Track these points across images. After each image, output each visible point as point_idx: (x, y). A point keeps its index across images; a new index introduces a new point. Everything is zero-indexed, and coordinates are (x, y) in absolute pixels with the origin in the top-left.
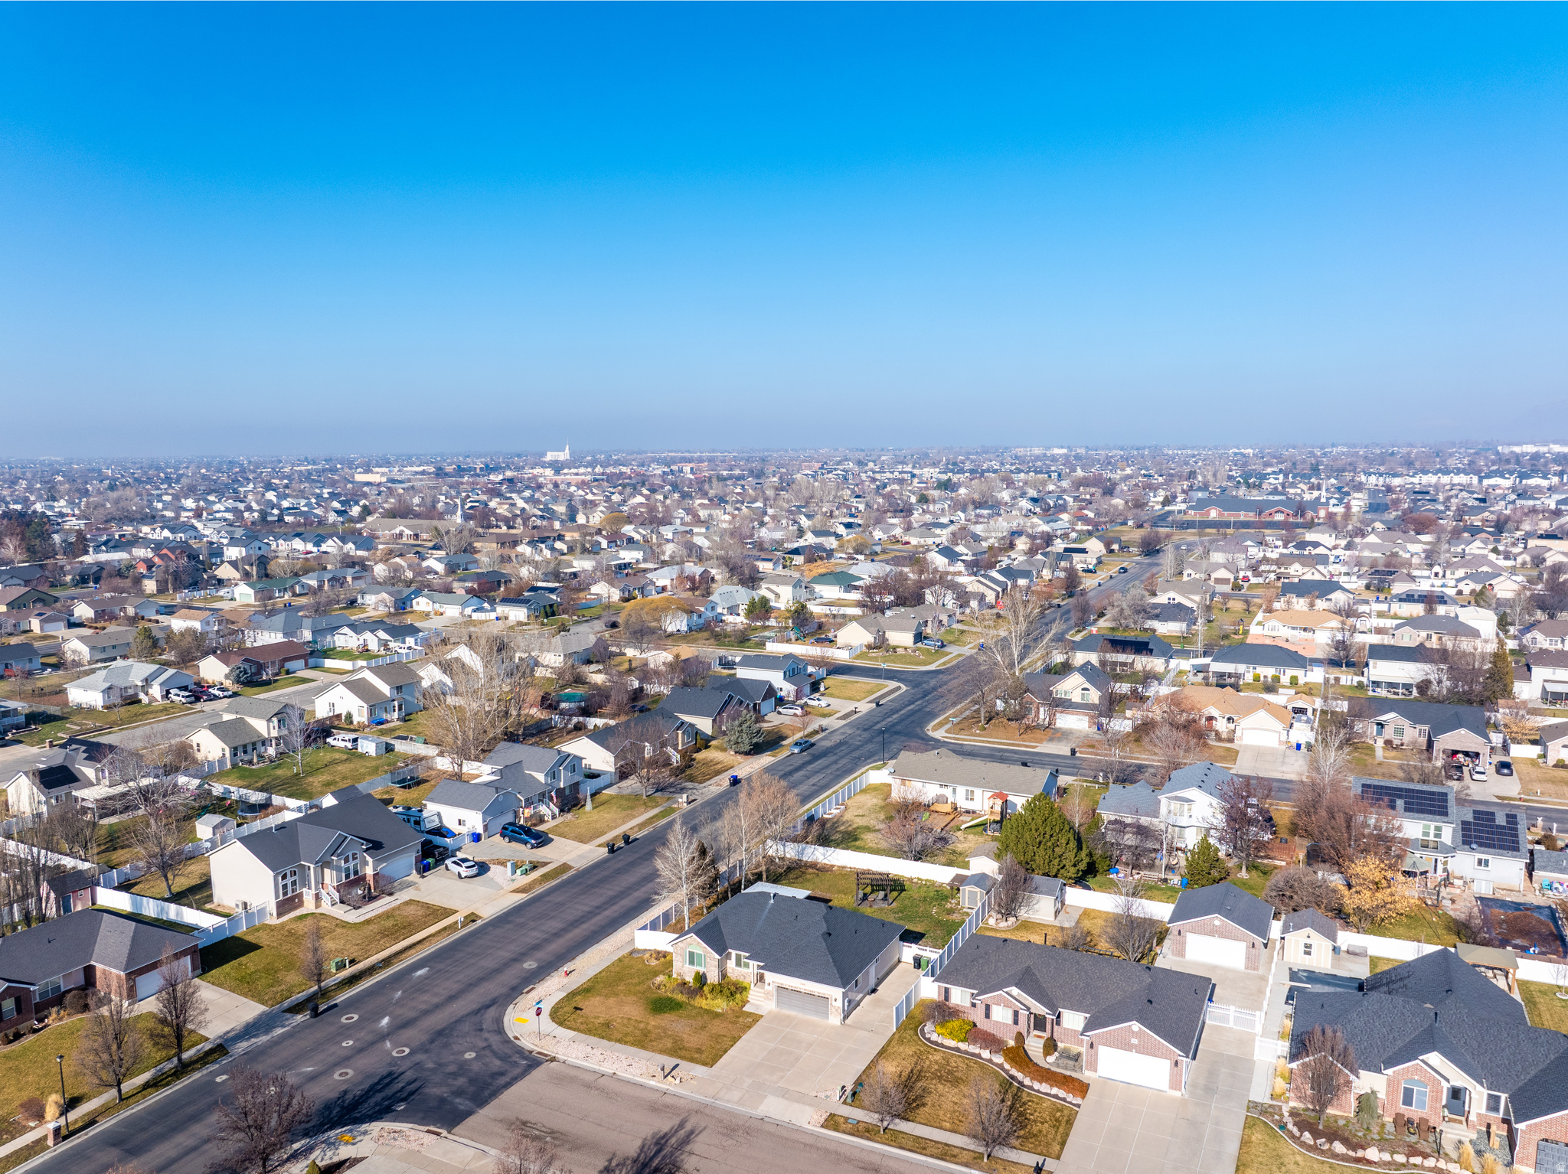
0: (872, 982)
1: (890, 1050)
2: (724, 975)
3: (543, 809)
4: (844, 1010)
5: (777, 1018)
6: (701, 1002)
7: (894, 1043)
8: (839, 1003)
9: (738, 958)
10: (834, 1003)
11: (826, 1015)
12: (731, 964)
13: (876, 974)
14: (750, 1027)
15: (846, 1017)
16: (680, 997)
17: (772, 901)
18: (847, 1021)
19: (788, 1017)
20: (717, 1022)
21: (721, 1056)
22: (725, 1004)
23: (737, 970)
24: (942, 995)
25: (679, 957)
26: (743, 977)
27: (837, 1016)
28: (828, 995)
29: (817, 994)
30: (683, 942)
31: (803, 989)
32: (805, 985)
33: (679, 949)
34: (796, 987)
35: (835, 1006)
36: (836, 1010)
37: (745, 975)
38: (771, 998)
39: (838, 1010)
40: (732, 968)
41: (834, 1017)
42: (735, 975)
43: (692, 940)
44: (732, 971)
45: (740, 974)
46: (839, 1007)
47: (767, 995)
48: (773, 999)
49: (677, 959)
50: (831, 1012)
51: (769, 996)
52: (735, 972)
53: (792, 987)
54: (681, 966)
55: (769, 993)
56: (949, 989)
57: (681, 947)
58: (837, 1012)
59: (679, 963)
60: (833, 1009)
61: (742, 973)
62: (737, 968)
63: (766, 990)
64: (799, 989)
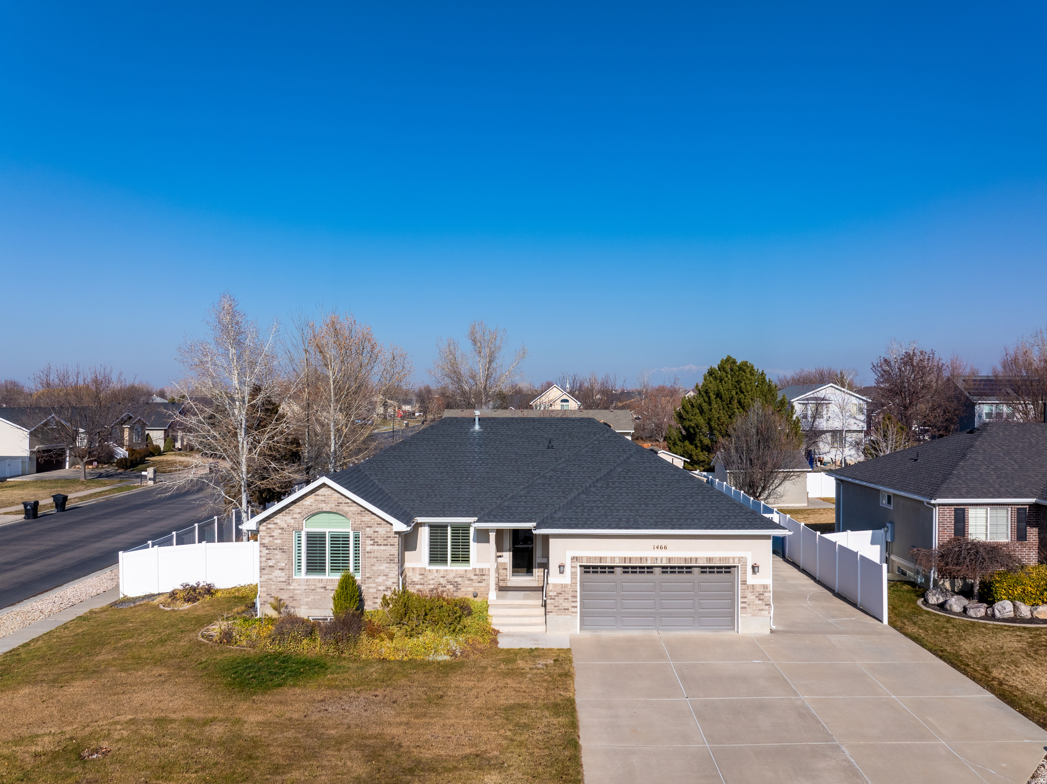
5: (602, 648)
8: (764, 578)
9: (435, 539)
11: (728, 619)
12: (417, 560)
14: (569, 676)
17: (477, 427)
19: (632, 641)
22: (450, 641)
23: (435, 572)
24: (948, 527)
25: (277, 557)
26: (452, 586)
27: (760, 610)
28: (736, 560)
29: (706, 562)
30: (291, 508)
31: (661, 560)
32: (666, 548)
33: (280, 531)
34: (641, 558)
35: (753, 585)
36: (757, 597)
37: (459, 580)
38: (566, 605)
39: (763, 594)
40: (420, 569)
41: (752, 616)
42: (429, 584)
43: (322, 498)
44: (421, 577)
45: (443, 581)
46: (764, 585)
47: (554, 599)
48: (573, 607)
49: (271, 564)
50: (745, 605)
51: (561, 601)
52: (431, 577)
53: (627, 561)
54: (283, 579)
55: (561, 594)
56: (964, 509)
57: (285, 526)
58: (760, 600)
59: (277, 573)
60: (750, 594)
61: (450, 577)
62: (435, 567)
63: (553, 587)
64: (649, 561)
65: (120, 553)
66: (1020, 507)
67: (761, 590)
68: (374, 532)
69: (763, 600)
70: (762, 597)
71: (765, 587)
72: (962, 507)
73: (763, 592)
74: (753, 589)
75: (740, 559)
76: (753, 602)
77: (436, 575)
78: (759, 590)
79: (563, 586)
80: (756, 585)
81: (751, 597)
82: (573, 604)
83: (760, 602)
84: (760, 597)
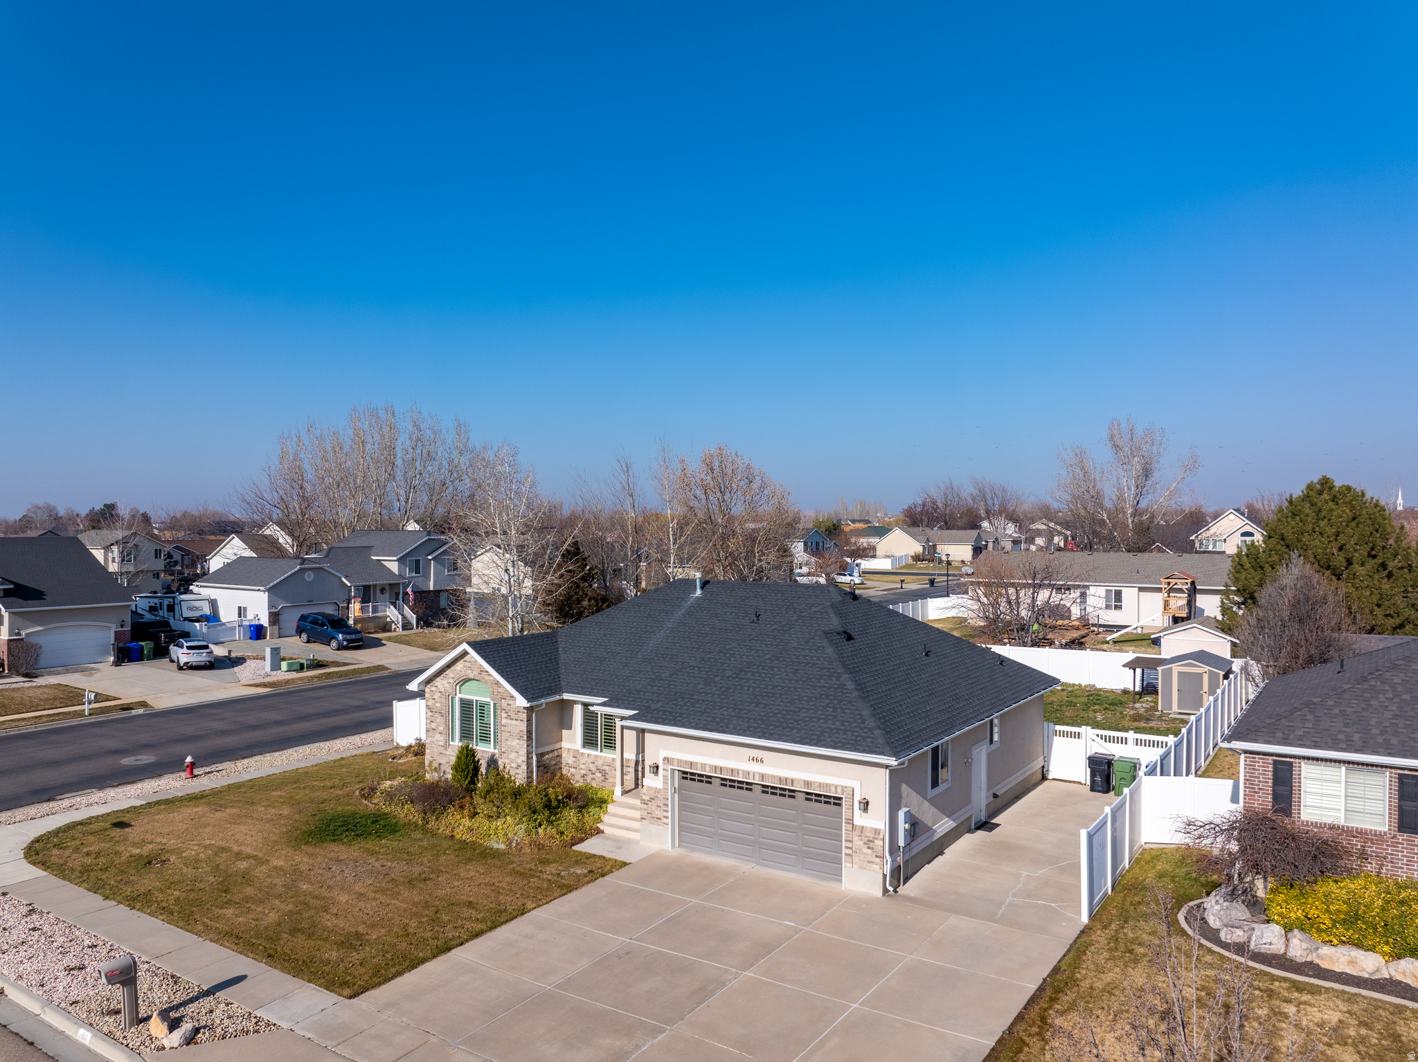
0: (980, 800)
1: (1087, 977)
2: (547, 767)
3: (392, 613)
4: (894, 849)
5: (662, 869)
6: (459, 824)
7: (1098, 953)
8: (877, 819)
9: (590, 719)
10: (860, 819)
11: (831, 865)
12: (572, 740)
13: (991, 783)
14: (569, 889)
15: (901, 875)
16: (408, 813)
17: (699, 592)
18: (906, 889)
19: (707, 870)
20: (472, 871)
21: (415, 964)
22: (521, 830)
23: (586, 756)
24: (1260, 789)
25: (438, 720)
26: (600, 775)
27: (869, 862)
28: (839, 790)
29: (803, 786)
30: (447, 672)
31: (754, 775)
32: (762, 761)
33: (439, 694)
34: (732, 770)
35: (863, 827)
36: (865, 843)
37: (606, 768)
38: (658, 813)
39: (873, 842)
40: (575, 750)
41: (860, 867)
42: (581, 769)
43: (468, 664)
44: (574, 759)
45: (593, 767)
46: (876, 829)
47: (647, 804)
48: (664, 817)
49: (433, 727)
50: (850, 852)
51: (654, 808)
52: (582, 761)
53: (718, 770)
54: (442, 744)
55: (653, 799)
56: (1291, 763)
57: (443, 690)
58: (869, 848)
59: (438, 736)
60: (857, 838)
61: (599, 763)
62: (587, 751)
63: (647, 790)
64: (741, 775)
65: (394, 702)
66: (1406, 772)
67: (871, 835)
68: (508, 705)
69: (873, 849)
70: (871, 845)
71: (877, 831)
72: (1288, 759)
73: (874, 838)
74: (862, 832)
75: (844, 788)
76: (861, 850)
77: (587, 759)
78: (868, 834)
79: (657, 790)
80: (866, 827)
81: (858, 842)
82: (665, 814)
83: (869, 851)
84: (869, 843)
